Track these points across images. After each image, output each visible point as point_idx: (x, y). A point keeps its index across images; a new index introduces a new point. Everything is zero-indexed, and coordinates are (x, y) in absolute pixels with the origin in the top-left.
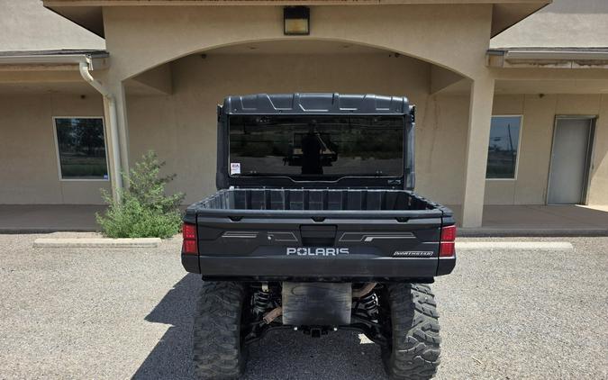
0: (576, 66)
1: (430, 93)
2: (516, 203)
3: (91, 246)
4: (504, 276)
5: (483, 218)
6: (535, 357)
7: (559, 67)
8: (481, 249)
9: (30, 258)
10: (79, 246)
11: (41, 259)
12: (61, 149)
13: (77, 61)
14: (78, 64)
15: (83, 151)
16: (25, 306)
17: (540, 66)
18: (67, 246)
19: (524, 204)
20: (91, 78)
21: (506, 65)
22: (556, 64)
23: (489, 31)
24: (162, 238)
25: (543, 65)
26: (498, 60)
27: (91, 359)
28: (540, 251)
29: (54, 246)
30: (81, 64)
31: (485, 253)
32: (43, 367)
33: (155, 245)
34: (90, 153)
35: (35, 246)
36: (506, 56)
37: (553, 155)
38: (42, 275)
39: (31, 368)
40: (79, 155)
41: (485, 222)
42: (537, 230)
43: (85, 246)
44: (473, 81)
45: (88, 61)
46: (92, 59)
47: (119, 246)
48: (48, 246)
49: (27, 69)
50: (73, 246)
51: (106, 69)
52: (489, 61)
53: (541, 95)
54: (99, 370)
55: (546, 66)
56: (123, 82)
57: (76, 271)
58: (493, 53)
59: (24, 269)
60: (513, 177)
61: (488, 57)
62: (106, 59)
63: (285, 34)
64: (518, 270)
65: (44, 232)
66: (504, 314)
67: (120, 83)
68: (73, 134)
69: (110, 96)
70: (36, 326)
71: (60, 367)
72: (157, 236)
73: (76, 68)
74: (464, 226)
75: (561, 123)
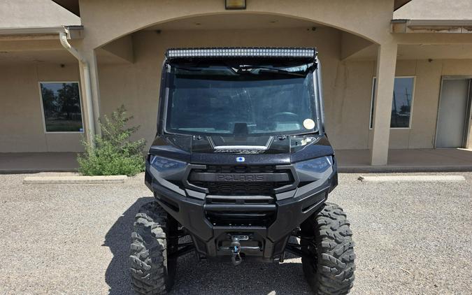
0: (465, 31)
1: (341, 59)
2: (410, 147)
3: (70, 182)
4: (414, 202)
5: (389, 158)
6: (455, 267)
7: (451, 32)
8: (390, 182)
9: (20, 192)
10: (60, 182)
11: (29, 193)
12: (46, 115)
13: (57, 32)
14: (58, 35)
15: (63, 116)
16: (15, 229)
17: (436, 32)
18: (50, 182)
19: (416, 147)
20: (69, 45)
21: (408, 31)
22: (449, 30)
23: (392, 5)
24: (128, 176)
25: (438, 30)
26: (401, 28)
27: (72, 273)
28: (439, 183)
29: (40, 183)
30: (61, 34)
31: (394, 185)
32: (31, 280)
33: (123, 181)
34: (68, 118)
35: (25, 183)
36: (409, 24)
37: (440, 108)
38: (30, 205)
39: (20, 280)
40: (60, 119)
41: (390, 161)
42: (433, 167)
43: (65, 182)
44: (379, 45)
45: (67, 31)
46: (70, 30)
47: (93, 182)
48: (35, 183)
49: (17, 39)
50: (56, 183)
51: (81, 39)
52: (393, 27)
53: (430, 60)
54: (78, 282)
55: (440, 32)
56: (95, 49)
57: (58, 201)
58: (395, 23)
59: (15, 201)
60: (408, 127)
61: (392, 25)
62: (81, 31)
63: (227, 8)
64: (424, 197)
65: (32, 172)
66: (420, 233)
67: (93, 51)
68: (55, 103)
69: (84, 60)
70: (24, 246)
71: (45, 279)
72: (124, 174)
73: (56, 38)
74: (373, 164)
75: (446, 83)
